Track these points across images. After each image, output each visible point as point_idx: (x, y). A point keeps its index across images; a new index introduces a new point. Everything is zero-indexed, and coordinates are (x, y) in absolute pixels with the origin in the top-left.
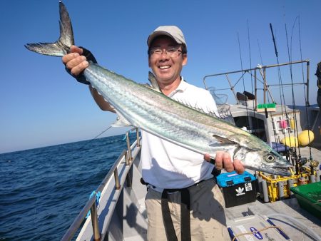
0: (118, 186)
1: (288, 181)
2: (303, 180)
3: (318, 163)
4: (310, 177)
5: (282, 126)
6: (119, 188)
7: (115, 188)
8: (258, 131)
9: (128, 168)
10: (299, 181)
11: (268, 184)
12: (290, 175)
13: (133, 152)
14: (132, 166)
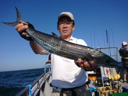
0: (38, 87)
1: (109, 92)
2: (115, 92)
3: (121, 85)
4: (118, 91)
5: (107, 72)
6: (39, 88)
7: (37, 88)
8: (98, 73)
9: (43, 81)
10: (113, 92)
11: (101, 93)
12: (110, 90)
13: (47, 76)
14: (45, 81)
